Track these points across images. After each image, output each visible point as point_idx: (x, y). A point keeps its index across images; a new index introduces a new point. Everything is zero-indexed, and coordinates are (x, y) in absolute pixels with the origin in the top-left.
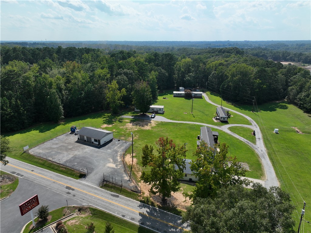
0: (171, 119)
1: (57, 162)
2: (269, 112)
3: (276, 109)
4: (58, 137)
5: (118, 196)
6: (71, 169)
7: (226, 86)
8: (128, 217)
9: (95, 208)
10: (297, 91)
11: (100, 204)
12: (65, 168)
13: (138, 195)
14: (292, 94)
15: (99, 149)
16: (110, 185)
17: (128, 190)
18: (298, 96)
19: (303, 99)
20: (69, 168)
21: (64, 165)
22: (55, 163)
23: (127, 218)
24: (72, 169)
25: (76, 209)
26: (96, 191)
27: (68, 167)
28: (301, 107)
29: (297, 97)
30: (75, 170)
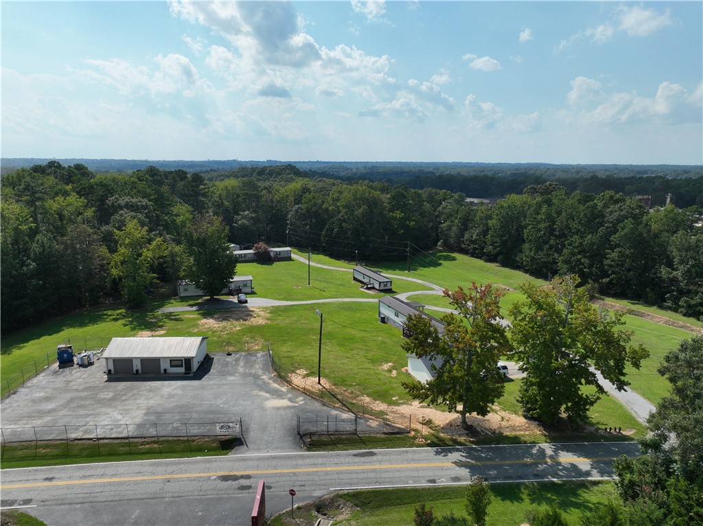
0: (283, 299)
1: (113, 436)
2: (432, 268)
3: (440, 262)
4: (29, 384)
5: (373, 454)
6: (178, 440)
7: (335, 230)
8: (443, 479)
9: (352, 491)
10: (459, 228)
11: (356, 481)
12: (155, 442)
13: (408, 437)
14: (453, 234)
15: (200, 379)
16: (324, 438)
17: (379, 436)
18: (467, 236)
19: (476, 240)
20: (171, 439)
21: (145, 438)
22: (106, 441)
23: (442, 482)
24: (182, 438)
25: (310, 510)
26: (307, 461)
27: (163, 439)
28: (475, 254)
29: (463, 237)
30: (195, 438)
